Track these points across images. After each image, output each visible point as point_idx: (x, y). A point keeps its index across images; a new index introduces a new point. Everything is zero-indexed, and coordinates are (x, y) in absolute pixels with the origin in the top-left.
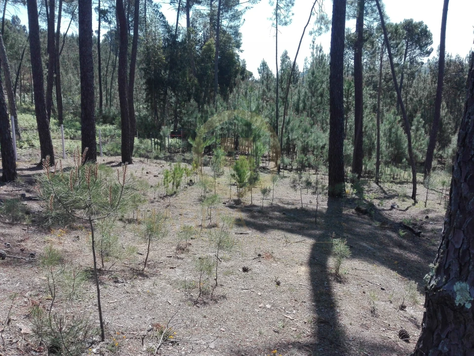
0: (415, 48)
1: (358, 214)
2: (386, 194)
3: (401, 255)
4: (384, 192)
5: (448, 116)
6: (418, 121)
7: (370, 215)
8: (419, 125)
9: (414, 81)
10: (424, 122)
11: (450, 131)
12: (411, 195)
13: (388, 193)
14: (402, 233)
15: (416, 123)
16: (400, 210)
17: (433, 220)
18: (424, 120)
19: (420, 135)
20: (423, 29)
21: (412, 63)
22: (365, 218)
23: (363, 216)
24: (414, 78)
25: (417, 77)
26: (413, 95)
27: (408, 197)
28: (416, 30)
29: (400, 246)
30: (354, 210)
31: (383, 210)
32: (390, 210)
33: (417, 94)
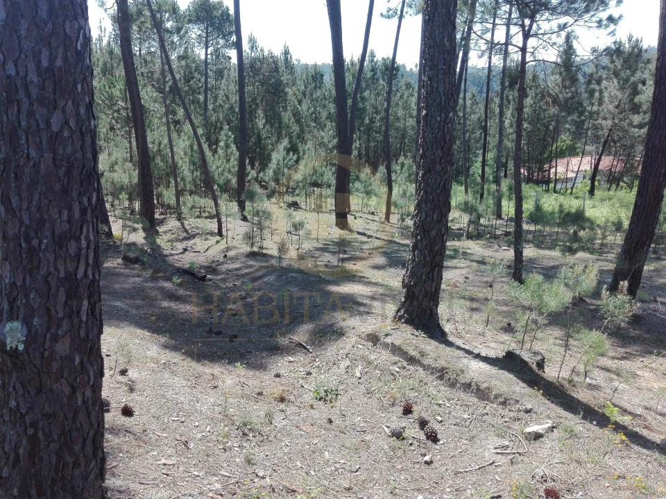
0: (218, 37)
1: (125, 265)
2: (188, 233)
3: (170, 307)
4: (186, 231)
5: (266, 129)
6: (226, 135)
7: (143, 264)
8: (227, 140)
9: (223, 82)
10: (233, 136)
11: (270, 147)
12: (216, 231)
13: (190, 231)
14: (176, 280)
15: (224, 138)
16: (194, 252)
17: (231, 259)
18: (233, 134)
19: (232, 153)
20: (223, 12)
21: (217, 57)
22: (134, 269)
23: (132, 266)
24: (222, 77)
25: (226, 76)
26: (224, 101)
27: (212, 234)
28: (215, 12)
29: (172, 296)
30: (120, 261)
31: (172, 255)
32: (182, 253)
33: (228, 98)
